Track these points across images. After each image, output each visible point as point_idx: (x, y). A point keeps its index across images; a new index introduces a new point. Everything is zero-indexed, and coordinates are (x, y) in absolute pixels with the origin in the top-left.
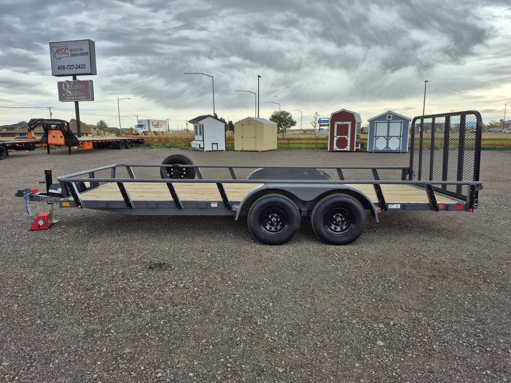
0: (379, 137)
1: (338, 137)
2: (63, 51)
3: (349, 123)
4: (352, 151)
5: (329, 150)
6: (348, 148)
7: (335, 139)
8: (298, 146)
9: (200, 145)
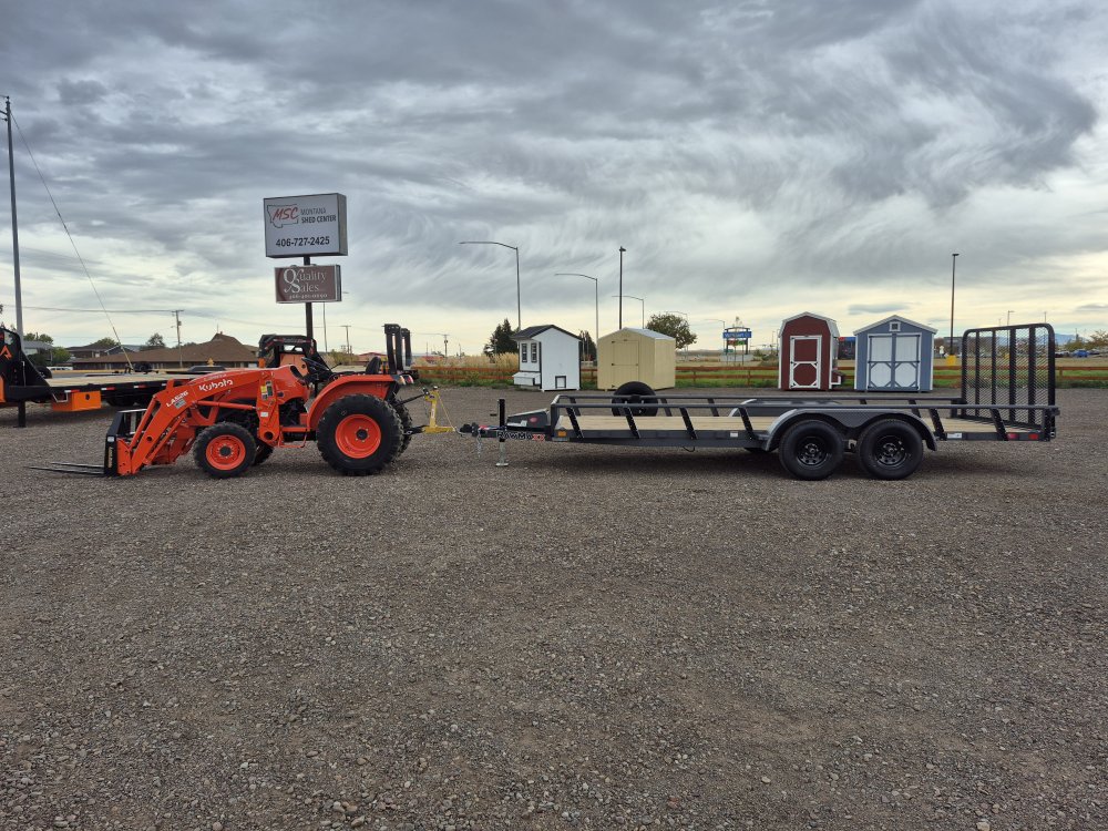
0: (876, 363)
1: (798, 363)
2: (289, 212)
3: (819, 338)
4: (824, 388)
5: (780, 387)
6: (817, 384)
7: (792, 367)
8: (711, 380)
9: (534, 380)
